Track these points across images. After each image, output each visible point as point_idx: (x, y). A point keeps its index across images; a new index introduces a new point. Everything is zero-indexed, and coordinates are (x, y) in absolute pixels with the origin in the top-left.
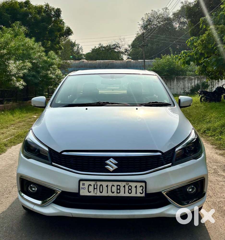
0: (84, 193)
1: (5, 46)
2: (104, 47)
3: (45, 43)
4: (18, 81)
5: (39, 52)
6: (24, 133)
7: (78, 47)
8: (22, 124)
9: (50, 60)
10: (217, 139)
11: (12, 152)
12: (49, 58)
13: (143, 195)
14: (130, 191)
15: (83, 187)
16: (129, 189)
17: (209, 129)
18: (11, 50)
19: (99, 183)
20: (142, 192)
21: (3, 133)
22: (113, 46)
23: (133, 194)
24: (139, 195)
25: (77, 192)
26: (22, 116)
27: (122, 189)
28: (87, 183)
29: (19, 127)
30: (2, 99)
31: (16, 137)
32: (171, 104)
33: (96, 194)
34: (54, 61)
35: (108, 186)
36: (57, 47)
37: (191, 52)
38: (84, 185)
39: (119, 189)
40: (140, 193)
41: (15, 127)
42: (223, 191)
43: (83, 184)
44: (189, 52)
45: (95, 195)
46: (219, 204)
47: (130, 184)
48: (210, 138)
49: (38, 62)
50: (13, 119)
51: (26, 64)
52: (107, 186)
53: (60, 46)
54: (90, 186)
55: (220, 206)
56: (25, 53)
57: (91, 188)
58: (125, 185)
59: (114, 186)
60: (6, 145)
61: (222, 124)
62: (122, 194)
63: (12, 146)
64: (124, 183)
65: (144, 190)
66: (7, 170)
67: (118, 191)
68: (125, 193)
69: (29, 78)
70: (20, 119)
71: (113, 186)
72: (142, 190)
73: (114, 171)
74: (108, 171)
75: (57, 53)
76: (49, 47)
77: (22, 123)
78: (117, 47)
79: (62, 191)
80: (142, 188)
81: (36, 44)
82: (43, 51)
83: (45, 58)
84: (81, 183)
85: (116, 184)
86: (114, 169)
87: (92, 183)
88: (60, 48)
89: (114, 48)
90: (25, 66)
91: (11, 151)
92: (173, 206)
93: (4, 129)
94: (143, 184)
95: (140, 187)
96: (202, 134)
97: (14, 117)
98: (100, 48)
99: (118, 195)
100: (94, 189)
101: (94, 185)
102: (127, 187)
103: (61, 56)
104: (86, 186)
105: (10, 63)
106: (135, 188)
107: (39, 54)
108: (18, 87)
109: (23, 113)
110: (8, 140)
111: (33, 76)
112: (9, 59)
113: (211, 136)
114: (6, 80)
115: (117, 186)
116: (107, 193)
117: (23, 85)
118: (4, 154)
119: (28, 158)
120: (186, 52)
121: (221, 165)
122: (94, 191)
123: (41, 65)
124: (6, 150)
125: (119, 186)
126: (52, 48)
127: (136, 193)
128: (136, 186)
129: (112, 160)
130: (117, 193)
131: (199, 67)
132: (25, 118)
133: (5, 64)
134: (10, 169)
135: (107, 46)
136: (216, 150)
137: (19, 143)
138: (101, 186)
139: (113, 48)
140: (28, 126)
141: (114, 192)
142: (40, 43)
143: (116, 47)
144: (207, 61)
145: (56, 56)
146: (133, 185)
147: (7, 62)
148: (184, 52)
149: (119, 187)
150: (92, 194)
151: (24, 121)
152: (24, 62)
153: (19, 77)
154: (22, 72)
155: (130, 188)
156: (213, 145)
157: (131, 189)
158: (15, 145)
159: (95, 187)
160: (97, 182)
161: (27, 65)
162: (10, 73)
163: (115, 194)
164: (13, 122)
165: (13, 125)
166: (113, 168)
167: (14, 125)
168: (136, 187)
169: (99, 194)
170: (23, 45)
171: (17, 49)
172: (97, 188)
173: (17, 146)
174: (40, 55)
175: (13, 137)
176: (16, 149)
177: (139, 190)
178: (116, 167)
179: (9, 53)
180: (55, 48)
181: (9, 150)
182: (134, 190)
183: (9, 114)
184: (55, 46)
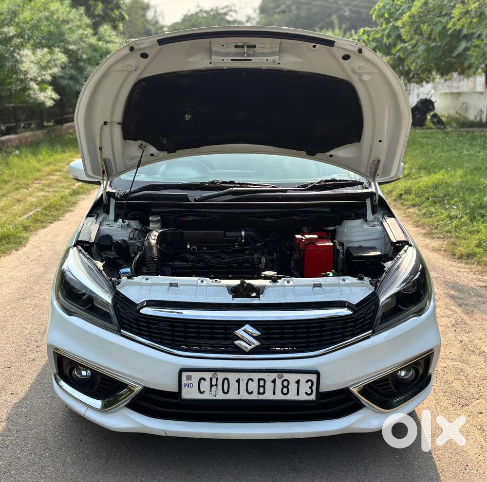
0: (189, 393)
1: (11, 19)
2: (206, 12)
3: (90, 6)
4: (42, 90)
5: (79, 27)
6: (60, 201)
7: (156, 12)
8: (56, 177)
9: (103, 44)
10: (425, 214)
11: (39, 245)
12: (100, 39)
13: (313, 397)
14: (285, 391)
15: (188, 382)
16: (284, 387)
17: (408, 192)
18: (23, 30)
19: (221, 376)
20: (309, 392)
21: (19, 201)
22: (223, 9)
23: (292, 396)
24: (303, 397)
25: (176, 390)
26: (55, 160)
27: (269, 386)
28: (196, 376)
29: (49, 186)
30: (14, 124)
31: (45, 209)
32: (363, 183)
33: (215, 396)
34: (110, 46)
35: (241, 380)
36: (115, 14)
37: (377, 31)
38: (191, 380)
39: (264, 387)
40: (306, 393)
41: (43, 184)
42: (449, 342)
43: (189, 378)
44: (373, 31)
45: (214, 398)
46: (444, 375)
47: (286, 376)
48: (411, 210)
49: (79, 49)
50: (38, 166)
51: (55, 57)
52: (238, 381)
53: (121, 14)
54: (202, 381)
55: (448, 380)
56: (52, 30)
57: (205, 386)
58: (275, 380)
59: (252, 380)
60: (26, 229)
61: (434, 182)
62: (269, 396)
63: (38, 229)
64: (274, 376)
65: (314, 388)
66: (30, 289)
67: (261, 390)
68: (274, 394)
69: (65, 82)
70: (51, 167)
71: (250, 381)
72: (311, 388)
73: (254, 351)
74: (239, 351)
75: (115, 27)
76: (99, 15)
77: (55, 175)
78: (231, 10)
79: (145, 387)
80: (310, 384)
81: (74, 10)
82: (88, 26)
83: (93, 40)
84: (184, 375)
85: (256, 376)
86: (253, 346)
87: (208, 375)
88: (122, 18)
89: (226, 14)
90: (54, 61)
91: (36, 243)
92: (370, 411)
93: (22, 190)
94: (314, 377)
95: (307, 382)
96: (395, 200)
97: (39, 161)
98: (197, 13)
99: (261, 397)
100: (212, 386)
101: (211, 379)
102: (279, 383)
103: (123, 33)
104: (195, 381)
105: (24, 56)
106: (297, 385)
107: (81, 31)
108: (43, 103)
109: (56, 152)
110: (31, 216)
111: (72, 78)
112: (21, 46)
113: (414, 206)
114: (20, 90)
115: (259, 380)
116: (239, 393)
117: (53, 99)
118: (24, 248)
119: (70, 313)
120: (367, 32)
121: (439, 275)
122: (211, 391)
123: (87, 54)
124: (27, 239)
125: (264, 380)
126: (105, 18)
127: (298, 394)
128: (299, 380)
129: (247, 327)
130: (259, 393)
131: (388, 58)
132: (61, 164)
133: (13, 56)
134: (37, 288)
135: (212, 10)
136: (425, 239)
137: (51, 223)
138: (226, 381)
139: (222, 14)
140: (68, 184)
141: (252, 392)
142: (82, 9)
143: (229, 11)
144: (406, 47)
145: (114, 33)
146: (292, 378)
147: (18, 54)
148: (364, 31)
149: (262, 383)
150: (207, 396)
151: (60, 171)
152: (51, 52)
153: (43, 81)
154: (50, 72)
155: (285, 384)
156: (417, 226)
157: (287, 387)
158: (43, 227)
159: (214, 383)
160: (217, 373)
161: (57, 59)
162: (25, 75)
163: (255, 396)
164: (38, 174)
165: (37, 179)
166: (250, 345)
167: (41, 180)
168: (298, 382)
169: (221, 396)
170: (47, 19)
171: (36, 27)
172: (216, 385)
173: (49, 228)
174: (82, 34)
175: (39, 209)
176: (46, 236)
177: (305, 387)
178: (256, 343)
179: (20, 35)
180: (112, 18)
181: (33, 240)
182: (293, 387)
183: (29, 156)
184: (111, 13)
